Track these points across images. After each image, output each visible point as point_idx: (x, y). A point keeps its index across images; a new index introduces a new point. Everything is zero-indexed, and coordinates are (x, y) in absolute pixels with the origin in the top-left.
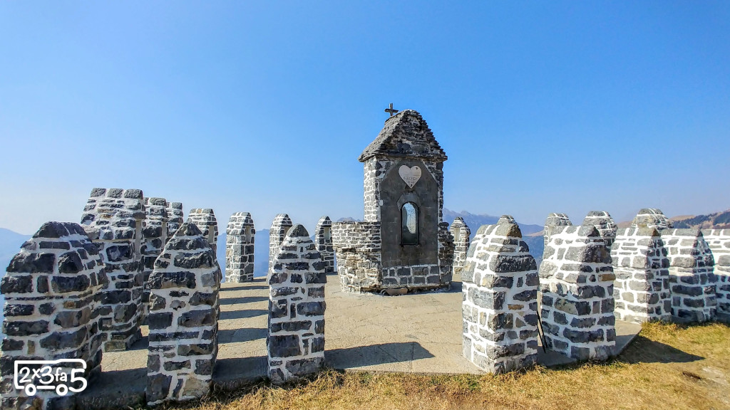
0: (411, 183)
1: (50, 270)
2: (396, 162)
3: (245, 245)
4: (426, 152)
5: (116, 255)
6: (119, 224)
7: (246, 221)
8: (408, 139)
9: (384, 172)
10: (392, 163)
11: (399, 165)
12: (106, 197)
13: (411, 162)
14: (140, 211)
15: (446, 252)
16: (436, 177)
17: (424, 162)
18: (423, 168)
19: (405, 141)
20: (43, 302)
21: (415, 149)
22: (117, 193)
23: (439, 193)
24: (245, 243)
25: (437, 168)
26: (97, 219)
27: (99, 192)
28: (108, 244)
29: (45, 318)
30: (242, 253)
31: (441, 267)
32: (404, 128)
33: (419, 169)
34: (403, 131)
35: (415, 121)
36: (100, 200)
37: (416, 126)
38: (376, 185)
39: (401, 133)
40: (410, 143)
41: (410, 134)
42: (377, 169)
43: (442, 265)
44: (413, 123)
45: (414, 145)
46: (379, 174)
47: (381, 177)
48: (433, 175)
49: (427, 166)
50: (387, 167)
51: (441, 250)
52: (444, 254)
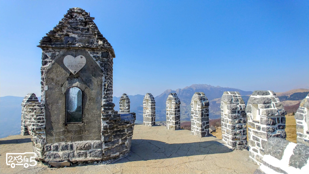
0: (74, 70)
2: (62, 52)
8: (73, 33)
9: (50, 62)
10: (57, 53)
11: (64, 55)
13: (76, 52)
15: (113, 129)
16: (101, 64)
17: (89, 52)
18: (88, 58)
19: (71, 35)
21: (80, 41)
25: (103, 56)
31: (105, 142)
32: (69, 23)
33: (84, 58)
34: (69, 26)
35: (81, 17)
37: (82, 21)
38: (42, 73)
39: (67, 28)
40: (76, 36)
41: (76, 29)
42: (43, 59)
43: (107, 140)
44: (78, 19)
45: (79, 38)
46: (45, 63)
47: (46, 66)
48: (98, 63)
49: (92, 55)
50: (53, 57)
51: (105, 128)
52: (109, 131)
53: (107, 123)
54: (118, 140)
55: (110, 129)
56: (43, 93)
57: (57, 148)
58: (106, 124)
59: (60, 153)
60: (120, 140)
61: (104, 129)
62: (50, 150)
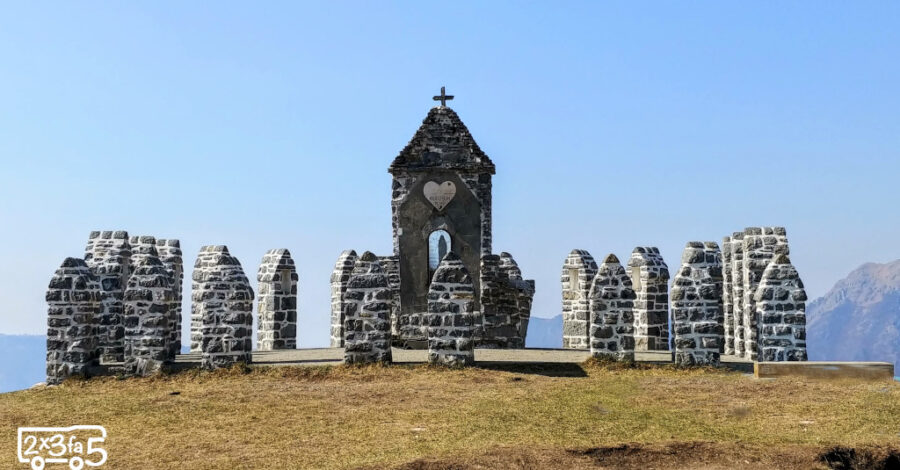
0: (439, 204)
1: (70, 287)
2: (420, 178)
3: (281, 296)
4: (464, 161)
5: (108, 286)
6: (111, 260)
7: (282, 261)
8: (436, 146)
9: (404, 193)
10: (414, 179)
11: (423, 183)
12: (100, 239)
13: (440, 176)
14: (125, 249)
15: (497, 295)
16: (478, 194)
17: (460, 175)
18: (458, 184)
19: (434, 149)
20: (68, 307)
21: (447, 159)
22: (108, 235)
23: (482, 215)
24: (281, 293)
25: (480, 181)
26: (95, 257)
27: (96, 234)
28: (103, 277)
29: (69, 317)
30: (276, 307)
31: (487, 316)
32: (430, 131)
33: (452, 184)
34: (430, 136)
35: (447, 121)
36: (96, 241)
37: (448, 126)
38: (394, 209)
39: (425, 139)
40: (440, 151)
41: (440, 139)
42: (395, 188)
43: (488, 313)
44: (442, 123)
45: (445, 154)
46: (396, 195)
47: (399, 199)
48: (474, 192)
49: (464, 180)
50: (408, 185)
51: (486, 292)
52: (491, 298)
53: (488, 285)
54: (505, 317)
55: (493, 296)
56: (396, 239)
57: (416, 321)
58: (487, 287)
59: (423, 328)
60: (508, 318)
61: (484, 294)
62: (408, 323)
